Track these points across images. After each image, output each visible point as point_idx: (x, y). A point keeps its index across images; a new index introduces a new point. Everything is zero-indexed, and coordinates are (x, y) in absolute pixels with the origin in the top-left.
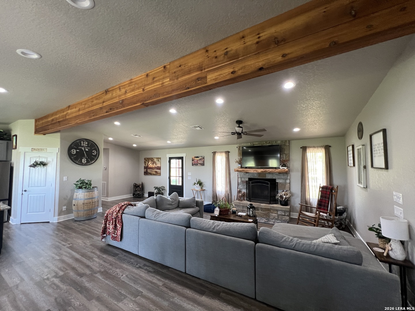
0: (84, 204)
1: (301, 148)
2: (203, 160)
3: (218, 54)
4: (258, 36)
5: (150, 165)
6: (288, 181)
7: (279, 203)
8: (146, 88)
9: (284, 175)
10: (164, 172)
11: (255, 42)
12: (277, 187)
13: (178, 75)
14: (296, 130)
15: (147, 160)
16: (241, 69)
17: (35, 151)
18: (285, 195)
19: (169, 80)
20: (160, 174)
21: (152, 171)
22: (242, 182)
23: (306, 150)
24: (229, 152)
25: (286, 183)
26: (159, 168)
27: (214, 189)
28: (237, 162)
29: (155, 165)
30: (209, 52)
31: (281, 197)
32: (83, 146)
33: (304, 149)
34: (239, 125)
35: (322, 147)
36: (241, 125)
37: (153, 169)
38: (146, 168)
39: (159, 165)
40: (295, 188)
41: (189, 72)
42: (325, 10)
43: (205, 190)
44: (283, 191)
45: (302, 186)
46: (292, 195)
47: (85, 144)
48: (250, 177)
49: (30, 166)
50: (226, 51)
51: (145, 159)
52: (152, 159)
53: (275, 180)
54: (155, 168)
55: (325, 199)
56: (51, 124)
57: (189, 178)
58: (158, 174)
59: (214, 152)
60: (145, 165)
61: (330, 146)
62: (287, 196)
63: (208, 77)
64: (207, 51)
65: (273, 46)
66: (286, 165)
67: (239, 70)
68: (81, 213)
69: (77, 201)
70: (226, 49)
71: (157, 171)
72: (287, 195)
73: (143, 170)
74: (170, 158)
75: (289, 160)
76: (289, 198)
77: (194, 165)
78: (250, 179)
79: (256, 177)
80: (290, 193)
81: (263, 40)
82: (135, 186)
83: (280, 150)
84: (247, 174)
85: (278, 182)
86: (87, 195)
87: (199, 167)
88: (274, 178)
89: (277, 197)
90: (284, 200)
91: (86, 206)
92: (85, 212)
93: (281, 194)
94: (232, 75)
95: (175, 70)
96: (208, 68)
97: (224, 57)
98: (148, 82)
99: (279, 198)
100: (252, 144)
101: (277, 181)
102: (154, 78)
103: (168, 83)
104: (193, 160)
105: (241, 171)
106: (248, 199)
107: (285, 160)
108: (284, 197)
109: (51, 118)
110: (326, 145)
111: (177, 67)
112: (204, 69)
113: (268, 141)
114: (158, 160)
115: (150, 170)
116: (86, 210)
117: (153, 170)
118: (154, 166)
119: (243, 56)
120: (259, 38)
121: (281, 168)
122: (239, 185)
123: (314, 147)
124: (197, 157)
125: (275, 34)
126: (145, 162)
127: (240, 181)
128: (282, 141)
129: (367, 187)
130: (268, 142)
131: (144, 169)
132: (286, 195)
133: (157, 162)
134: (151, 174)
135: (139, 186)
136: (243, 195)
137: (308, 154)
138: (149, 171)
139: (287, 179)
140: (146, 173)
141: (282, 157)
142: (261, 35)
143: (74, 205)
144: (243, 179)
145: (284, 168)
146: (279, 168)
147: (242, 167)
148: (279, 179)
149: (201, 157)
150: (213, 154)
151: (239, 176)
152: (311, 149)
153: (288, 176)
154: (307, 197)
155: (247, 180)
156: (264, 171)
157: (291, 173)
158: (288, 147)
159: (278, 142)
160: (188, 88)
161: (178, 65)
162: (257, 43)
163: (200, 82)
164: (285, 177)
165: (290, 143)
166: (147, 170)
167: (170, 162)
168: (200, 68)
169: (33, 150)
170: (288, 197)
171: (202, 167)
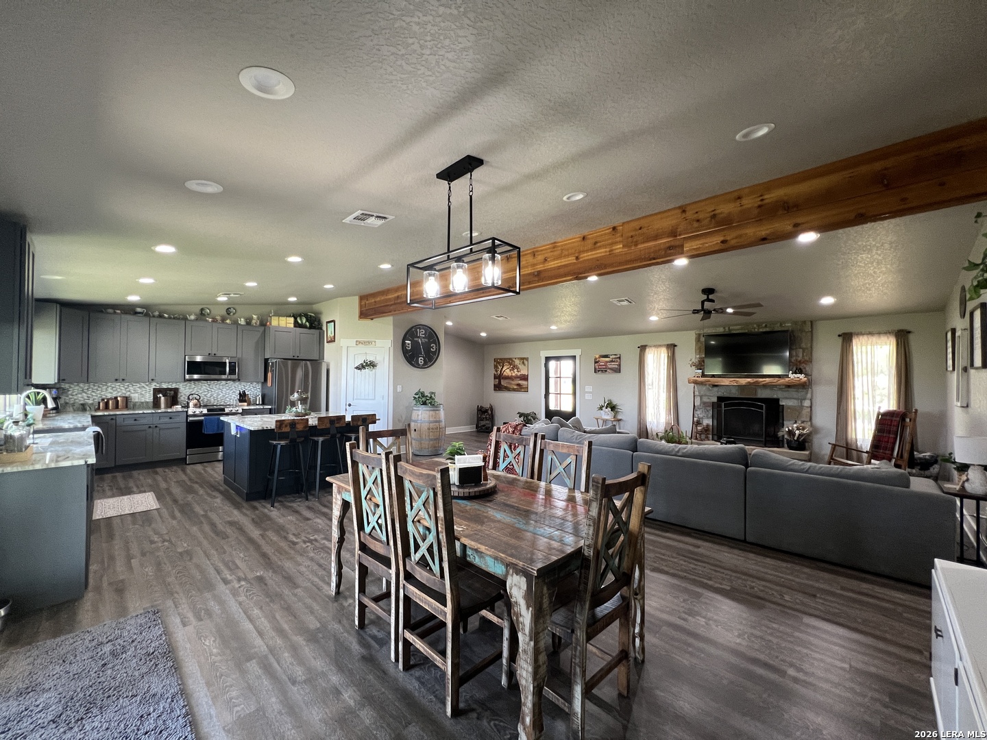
0: (429, 429)
1: (839, 336)
2: (617, 362)
3: (701, 216)
4: (761, 198)
5: (507, 372)
6: (807, 403)
7: (786, 445)
8: (581, 256)
9: (797, 391)
10: (536, 385)
11: (756, 205)
12: (781, 414)
13: (636, 241)
14: (827, 301)
15: (499, 362)
16: (736, 238)
17: (360, 345)
18: (798, 429)
19: (621, 246)
20: (526, 390)
21: (511, 384)
22: (704, 404)
23: (851, 341)
24: (676, 346)
25: (802, 407)
26: (525, 378)
27: (642, 417)
28: (693, 365)
29: (516, 373)
30: (687, 213)
31: (791, 433)
32: (419, 337)
33: (847, 338)
34: (708, 297)
35: (887, 333)
36: (711, 297)
37: (513, 380)
38: (499, 377)
39: (524, 372)
40: (824, 417)
41: (656, 238)
42: (852, 175)
43: (620, 420)
44: (796, 423)
45: (838, 413)
46: (815, 430)
47: (421, 333)
48: (720, 394)
49: (357, 368)
50: (713, 213)
51: (495, 360)
52: (510, 361)
53: (777, 400)
54: (517, 377)
55: (888, 435)
56: (395, 304)
57: (588, 397)
58: (521, 388)
59: (642, 346)
60: (496, 371)
61: (909, 332)
62: (805, 432)
63: (686, 245)
64: (684, 211)
65: (780, 212)
66: (804, 370)
67: (733, 239)
68: (426, 444)
69: (419, 425)
70: (713, 211)
71: (521, 384)
72: (803, 429)
73: (491, 382)
74: (548, 359)
75: (810, 361)
76: (809, 435)
77: (599, 371)
78: (720, 399)
79: (735, 393)
80: (811, 425)
81: (768, 203)
82: (481, 410)
83: (791, 340)
84: (715, 389)
85: (783, 405)
86: (432, 416)
87: (610, 376)
88: (775, 396)
89: (780, 434)
90: (796, 438)
91: (431, 434)
92: (431, 442)
93: (790, 428)
94: (722, 245)
95: (631, 234)
96: (685, 234)
97: (711, 221)
98: (586, 248)
99: (786, 436)
100: (727, 329)
101: (781, 403)
102: (596, 243)
103: (621, 250)
104: (596, 362)
105: (701, 383)
106: (716, 438)
107: (800, 362)
108: (797, 432)
109: (396, 295)
110: (901, 328)
111: (636, 230)
112: (680, 235)
113: (763, 323)
114: (523, 363)
115: (507, 381)
116: (431, 440)
117: (513, 382)
118: (514, 374)
119: (738, 222)
120: (762, 200)
121: (791, 376)
122: (696, 410)
123: (871, 334)
124: (606, 356)
125: (786, 198)
126: (496, 367)
127: (698, 403)
128: (795, 323)
129: (967, 406)
130: (764, 325)
131: (494, 379)
132: (800, 429)
133: (521, 366)
134: (508, 389)
135: (486, 411)
136: (706, 430)
137: (855, 348)
138: (503, 383)
139: (805, 399)
140: (498, 387)
141: (794, 353)
142: (765, 197)
143: (415, 430)
144: (705, 399)
145: (799, 375)
146: (787, 376)
147: (703, 375)
148: (787, 398)
149: (615, 356)
150: (641, 351)
151: (697, 393)
152: (864, 339)
153: (807, 393)
154: (851, 435)
155: (715, 400)
156: (752, 381)
157: (814, 388)
158: (809, 334)
159: (787, 325)
160: (654, 259)
161: (638, 228)
162: (760, 206)
163: (672, 251)
164: (801, 394)
165: (814, 327)
166: (500, 382)
167: (546, 366)
168: (673, 233)
169: (358, 343)
170: (805, 434)
171: (618, 375)
